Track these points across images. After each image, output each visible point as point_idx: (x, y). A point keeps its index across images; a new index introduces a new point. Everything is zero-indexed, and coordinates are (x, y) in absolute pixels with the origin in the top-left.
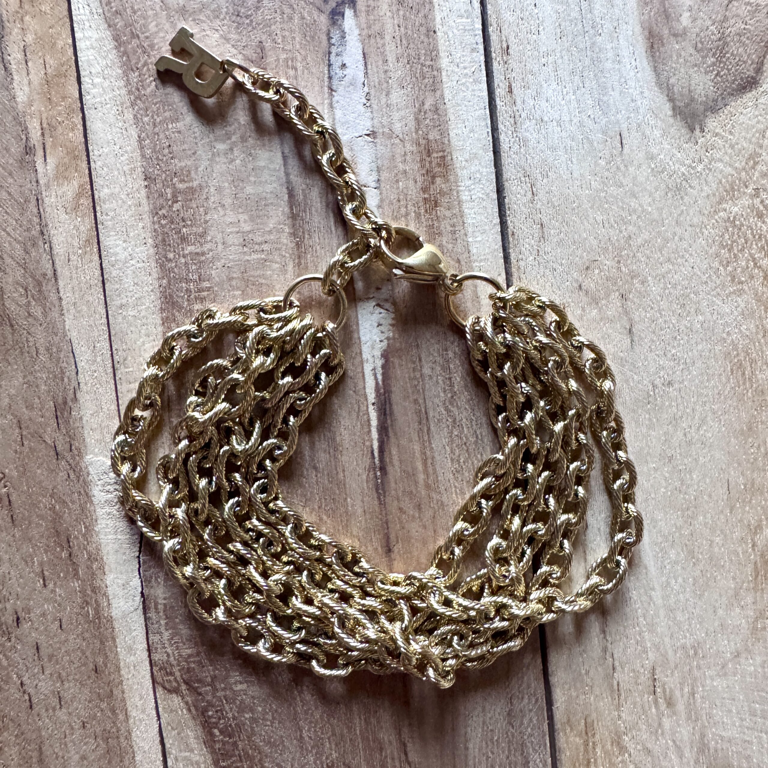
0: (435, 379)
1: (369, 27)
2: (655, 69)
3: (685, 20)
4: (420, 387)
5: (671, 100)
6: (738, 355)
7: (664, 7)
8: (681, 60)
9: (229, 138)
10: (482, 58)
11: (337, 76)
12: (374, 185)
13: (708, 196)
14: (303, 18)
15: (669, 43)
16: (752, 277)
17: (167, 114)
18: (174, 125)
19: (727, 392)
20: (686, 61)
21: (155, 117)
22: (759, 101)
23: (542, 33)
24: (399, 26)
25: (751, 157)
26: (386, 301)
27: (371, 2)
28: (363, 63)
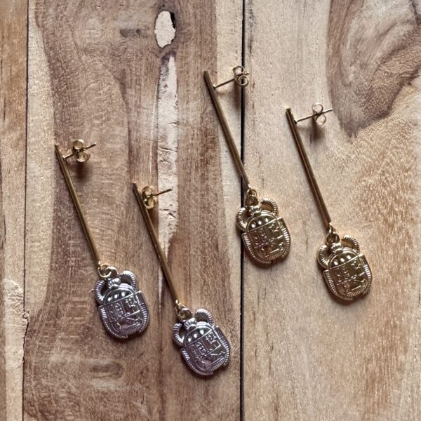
0: (196, 257)
1: (182, 67)
3: (351, 77)
4: (188, 261)
5: (340, 119)
8: (347, 99)
9: (102, 118)
11: (162, 91)
12: (175, 149)
13: (356, 173)
14: (147, 59)
15: (341, 89)
16: (377, 219)
20: (350, 100)
21: (64, 103)
22: (388, 124)
25: (382, 154)
26: (175, 212)
27: (184, 54)
28: (176, 85)
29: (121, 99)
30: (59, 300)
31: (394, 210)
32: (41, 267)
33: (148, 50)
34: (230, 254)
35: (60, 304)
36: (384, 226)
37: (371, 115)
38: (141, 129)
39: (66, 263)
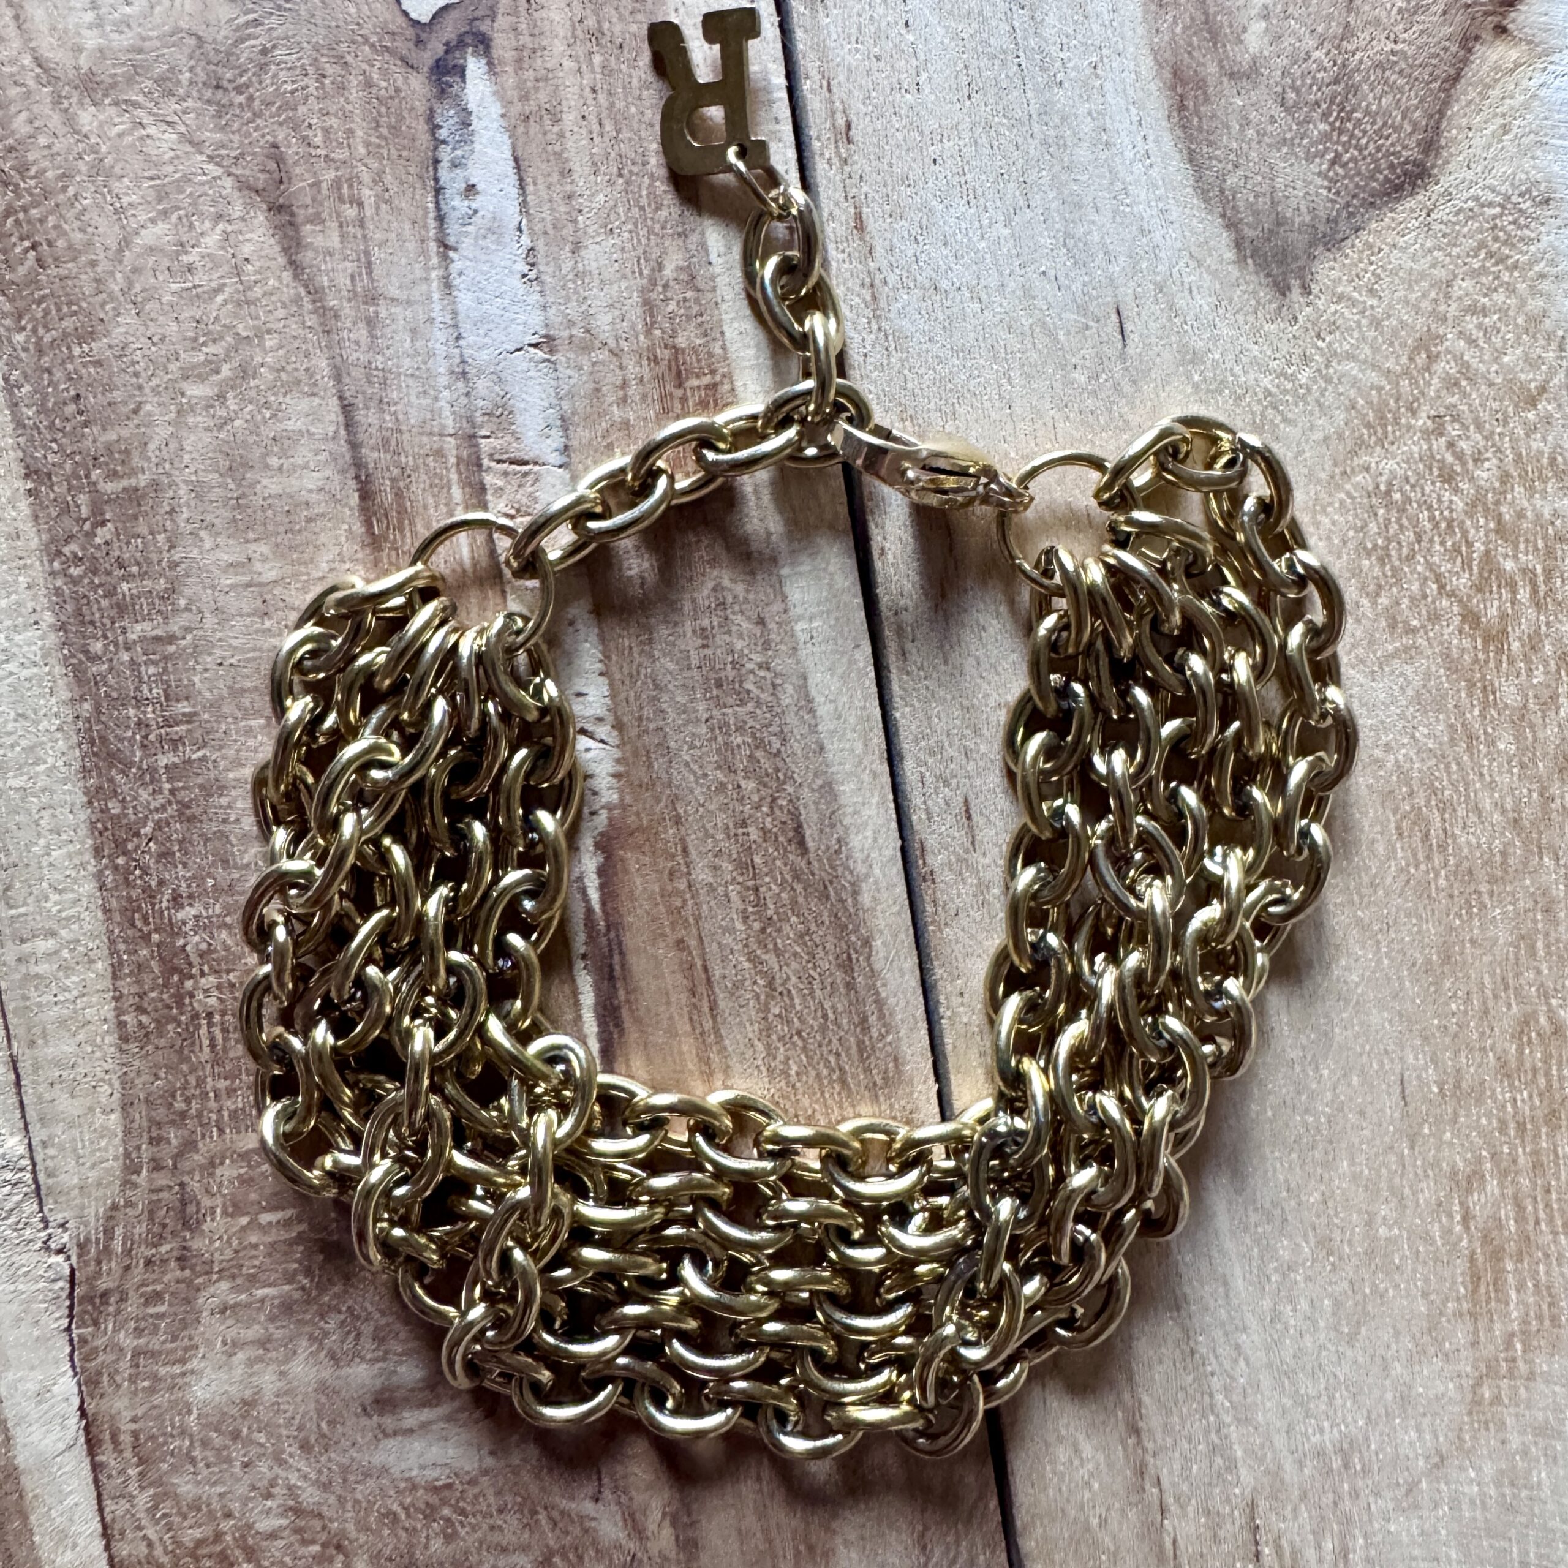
0: (721, 890)
1: (525, 98)
2: (1192, 158)
3: (1255, 38)
4: (688, 912)
5: (1232, 225)
6: (1411, 794)
7: (1206, 13)
8: (1251, 133)
9: (217, 372)
11: (457, 214)
12: (555, 458)
13: (1326, 439)
14: (369, 84)
15: (1221, 94)
16: (1434, 617)
17: (68, 324)
18: (86, 348)
19: (1389, 880)
20: (1261, 135)
21: (41, 331)
22: (1433, 216)
23: (926, 89)
24: (594, 91)
25: (1421, 345)
26: (600, 720)
27: (525, 39)
28: (513, 179)
29: (287, 276)
31: (1500, 572)
32: (81, 1037)
33: (366, 40)
34: (858, 855)
35: (191, 1173)
36: (1466, 643)
37: (1357, 186)
38: (395, 395)
39: (180, 1004)
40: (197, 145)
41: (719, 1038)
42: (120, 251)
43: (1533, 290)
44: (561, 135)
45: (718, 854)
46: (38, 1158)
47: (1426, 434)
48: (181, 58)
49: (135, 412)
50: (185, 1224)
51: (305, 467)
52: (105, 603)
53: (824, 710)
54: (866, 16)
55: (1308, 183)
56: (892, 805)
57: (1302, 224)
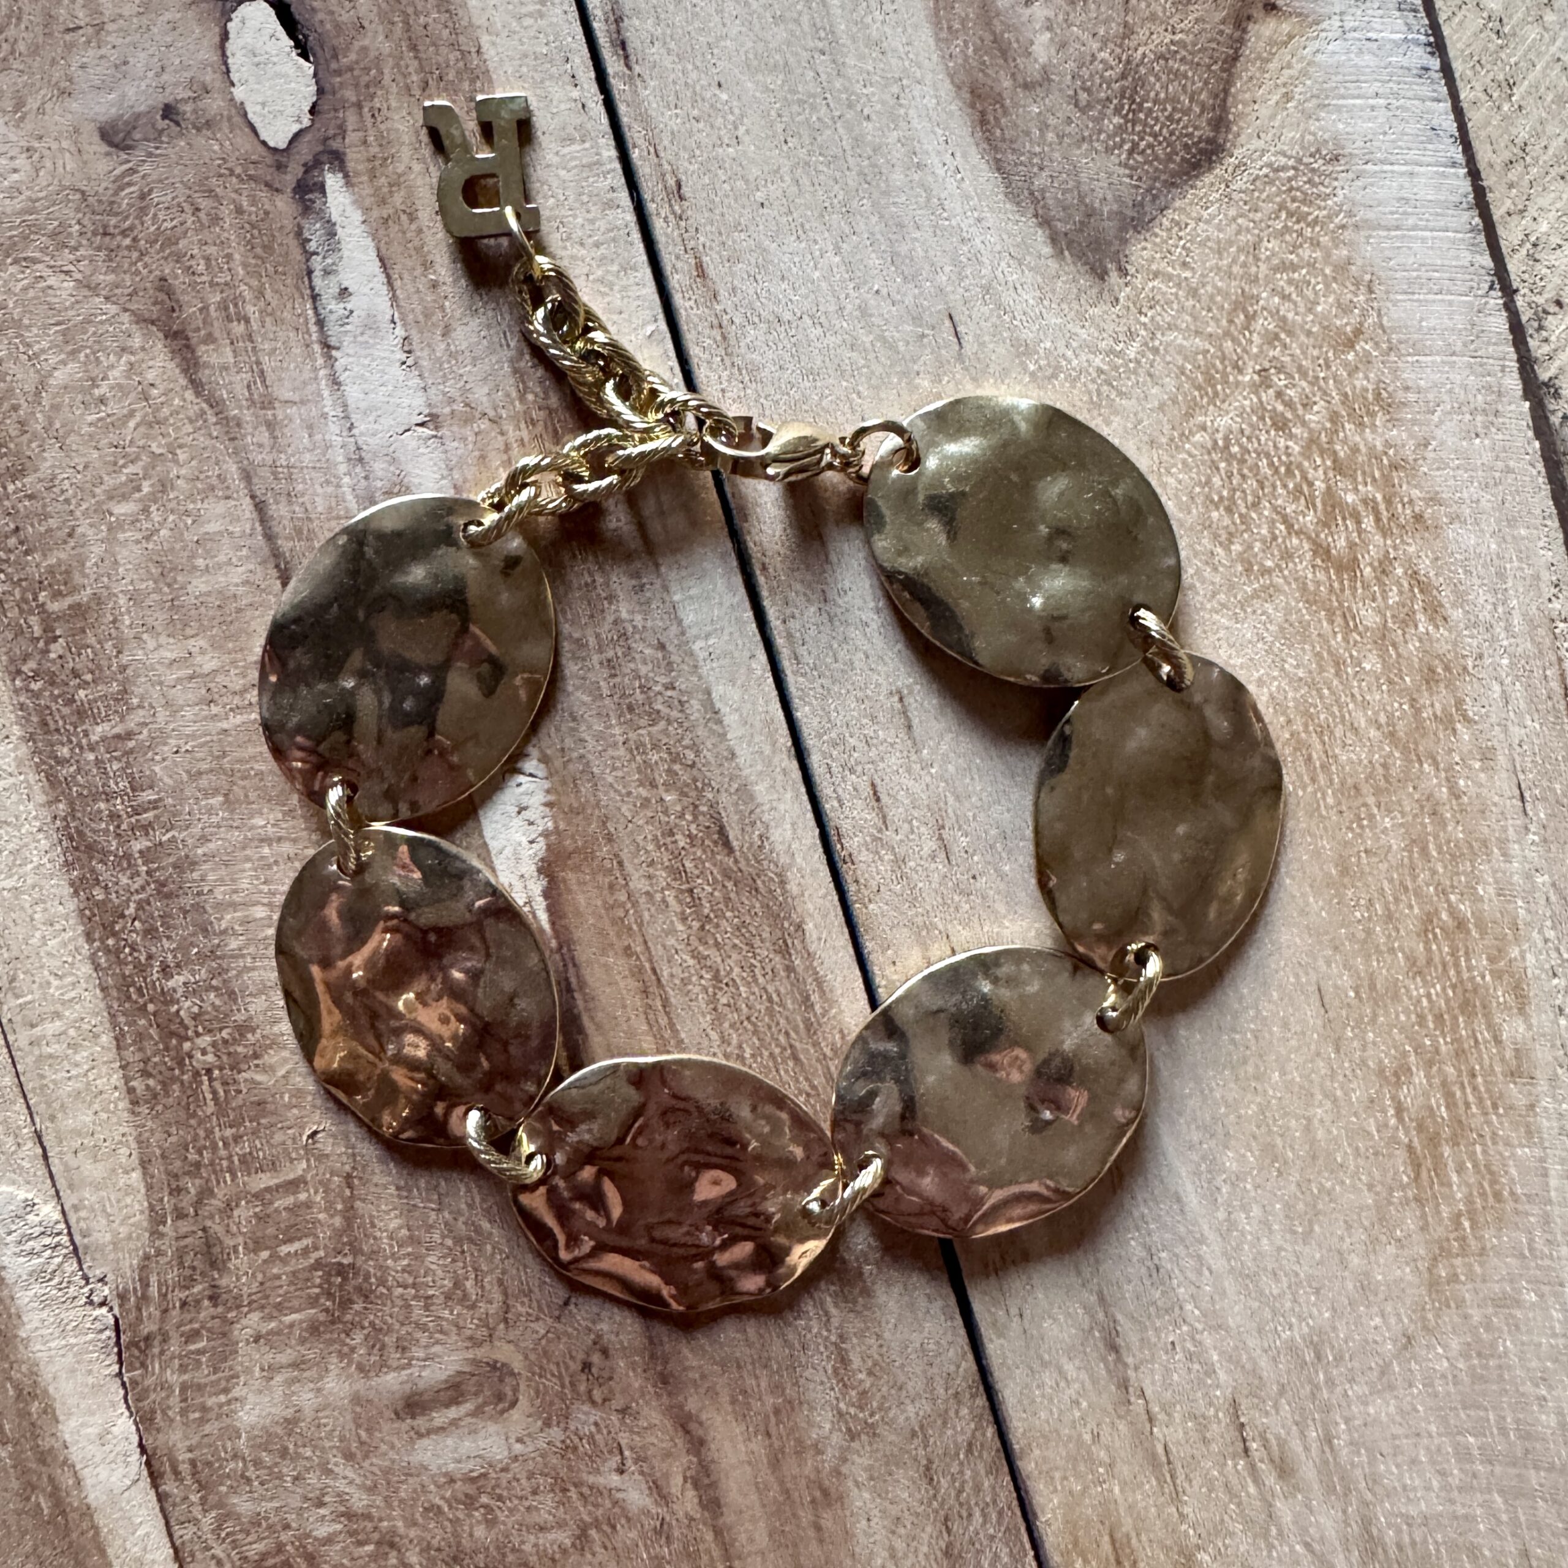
0: (658, 897)
1: (383, 202)
2: (999, 166)
3: (1042, 48)
4: (631, 919)
5: (1045, 222)
7: (994, 33)
8: (1050, 136)
9: (139, 489)
10: (630, 217)
11: (335, 316)
13: (1162, 407)
14: (239, 211)
15: (1016, 105)
16: (1287, 555)
18: (19, 484)
20: (1061, 137)
22: (1233, 186)
23: (745, 139)
25: (1238, 306)
27: (374, 150)
28: (382, 278)
29: (189, 395)
30: (198, 1203)
31: (1343, 505)
32: (96, 1107)
33: (232, 172)
34: (779, 847)
35: (211, 1217)
36: (1321, 576)
37: (1156, 169)
38: (300, 487)
39: (181, 1064)
40: (93, 289)
41: (675, 1032)
42: (38, 394)
43: (1337, 242)
44: (420, 231)
45: (652, 863)
46: (73, 1221)
47: (1255, 388)
48: (70, 213)
49: (70, 535)
50: (213, 1264)
51: (229, 562)
52: (66, 711)
53: (731, 719)
54: (682, 82)
55: (1110, 175)
56: (805, 798)
57: (1110, 212)
